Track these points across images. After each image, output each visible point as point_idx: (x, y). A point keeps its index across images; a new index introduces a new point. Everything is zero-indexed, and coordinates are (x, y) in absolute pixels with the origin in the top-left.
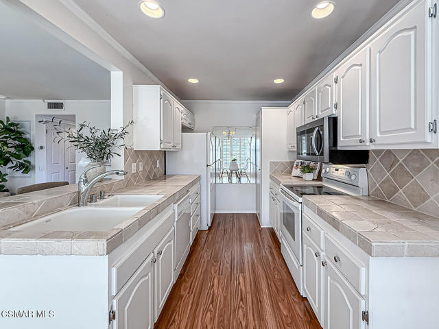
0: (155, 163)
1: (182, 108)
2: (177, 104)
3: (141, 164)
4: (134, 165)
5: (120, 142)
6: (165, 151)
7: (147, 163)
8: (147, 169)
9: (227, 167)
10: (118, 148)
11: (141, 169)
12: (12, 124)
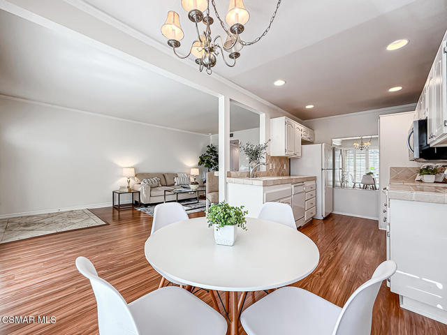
0: (283, 166)
1: (302, 127)
2: (297, 125)
3: (274, 165)
4: (271, 164)
5: (264, 151)
6: (290, 158)
7: (277, 166)
8: (278, 168)
10: (263, 154)
12: (213, 148)
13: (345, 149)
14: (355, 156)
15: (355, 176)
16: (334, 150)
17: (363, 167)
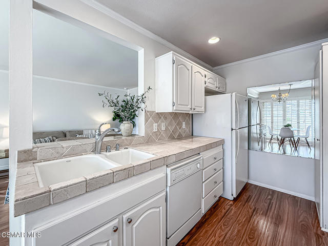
0: (180, 125)
3: (163, 124)
4: (155, 125)
6: (192, 114)
7: (170, 124)
8: (171, 129)
9: (277, 133)
11: (163, 128)
13: (262, 101)
14: (272, 108)
15: (272, 127)
16: (249, 102)
17: (281, 119)
